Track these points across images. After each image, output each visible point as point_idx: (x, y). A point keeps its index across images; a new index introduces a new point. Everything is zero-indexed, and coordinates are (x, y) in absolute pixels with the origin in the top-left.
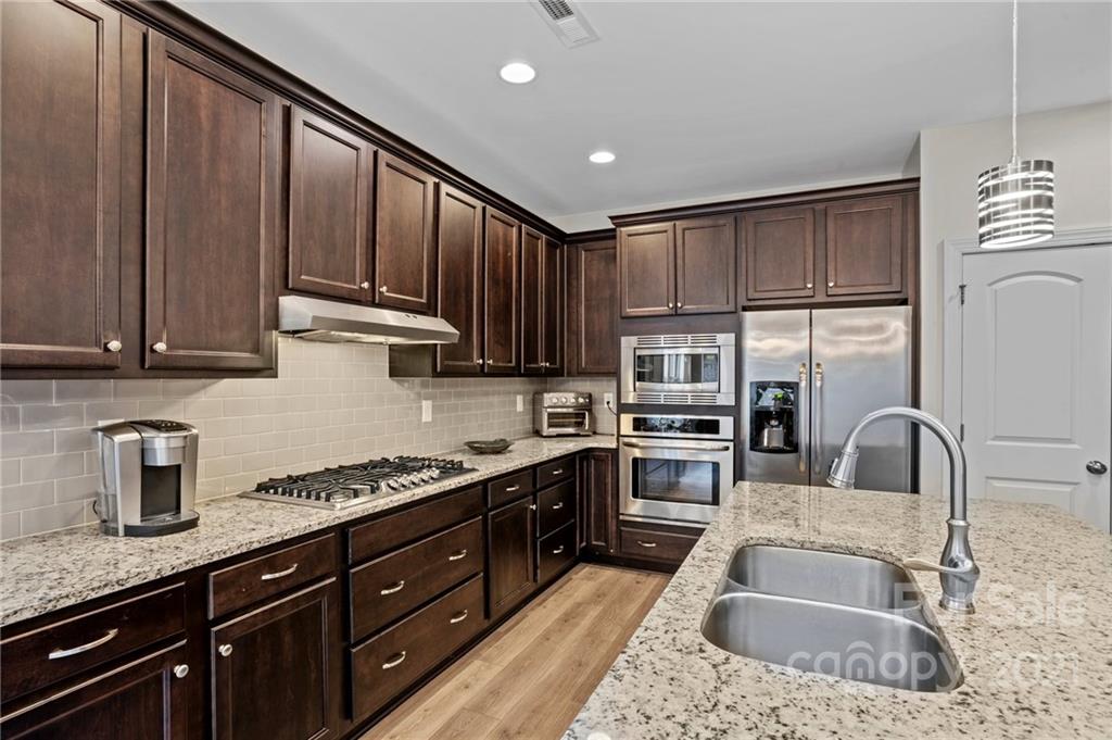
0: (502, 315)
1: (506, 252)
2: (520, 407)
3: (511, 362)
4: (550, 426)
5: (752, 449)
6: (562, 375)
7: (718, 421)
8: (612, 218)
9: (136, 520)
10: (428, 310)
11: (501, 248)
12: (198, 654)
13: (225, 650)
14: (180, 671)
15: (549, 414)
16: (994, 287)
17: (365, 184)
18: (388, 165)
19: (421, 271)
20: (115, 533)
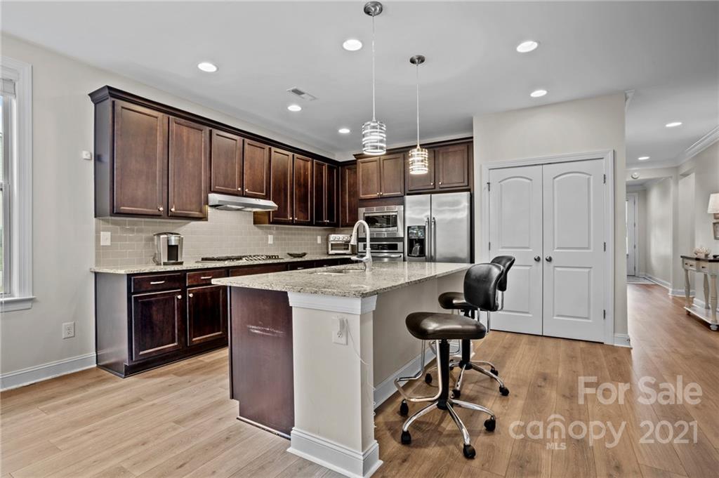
0: (303, 199)
1: (305, 173)
2: (319, 241)
3: (308, 219)
4: (332, 249)
5: (408, 255)
6: (338, 227)
7: (397, 245)
8: (354, 155)
9: (166, 261)
10: (267, 197)
11: (302, 172)
12: (184, 293)
13: (191, 295)
14: (180, 297)
15: (332, 244)
16: (502, 183)
17: (238, 153)
18: (249, 144)
19: (263, 182)
20: (160, 264)
